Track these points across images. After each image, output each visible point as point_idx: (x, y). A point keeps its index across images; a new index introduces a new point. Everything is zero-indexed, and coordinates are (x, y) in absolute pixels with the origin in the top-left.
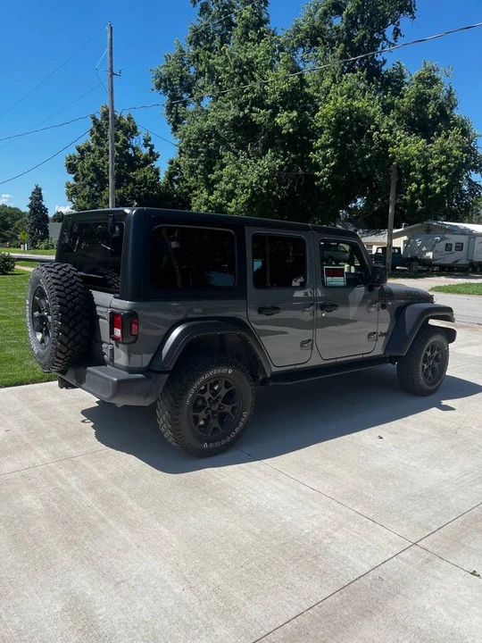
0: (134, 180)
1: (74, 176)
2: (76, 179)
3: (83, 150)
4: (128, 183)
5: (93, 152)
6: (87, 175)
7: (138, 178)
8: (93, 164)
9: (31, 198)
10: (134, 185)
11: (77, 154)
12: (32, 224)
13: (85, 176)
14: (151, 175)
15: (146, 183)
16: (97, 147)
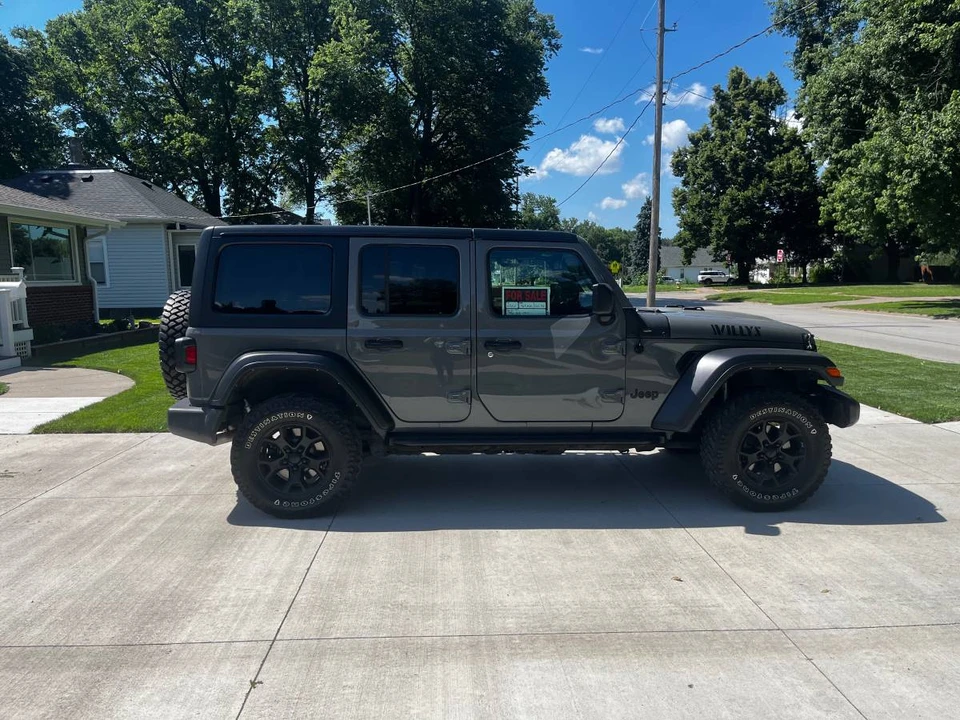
0: (770, 175)
1: (682, 178)
2: (685, 183)
3: (699, 139)
4: (760, 179)
5: (713, 139)
6: (701, 175)
7: (777, 169)
8: (710, 159)
9: (640, 216)
10: (771, 181)
11: (690, 146)
12: (639, 251)
13: (697, 176)
14: (799, 163)
15: (789, 177)
16: (719, 132)
